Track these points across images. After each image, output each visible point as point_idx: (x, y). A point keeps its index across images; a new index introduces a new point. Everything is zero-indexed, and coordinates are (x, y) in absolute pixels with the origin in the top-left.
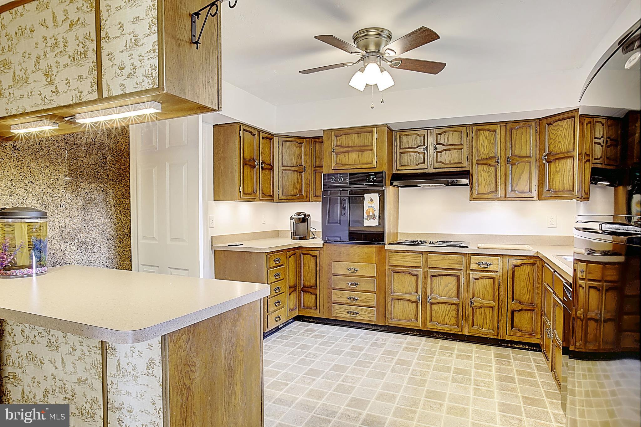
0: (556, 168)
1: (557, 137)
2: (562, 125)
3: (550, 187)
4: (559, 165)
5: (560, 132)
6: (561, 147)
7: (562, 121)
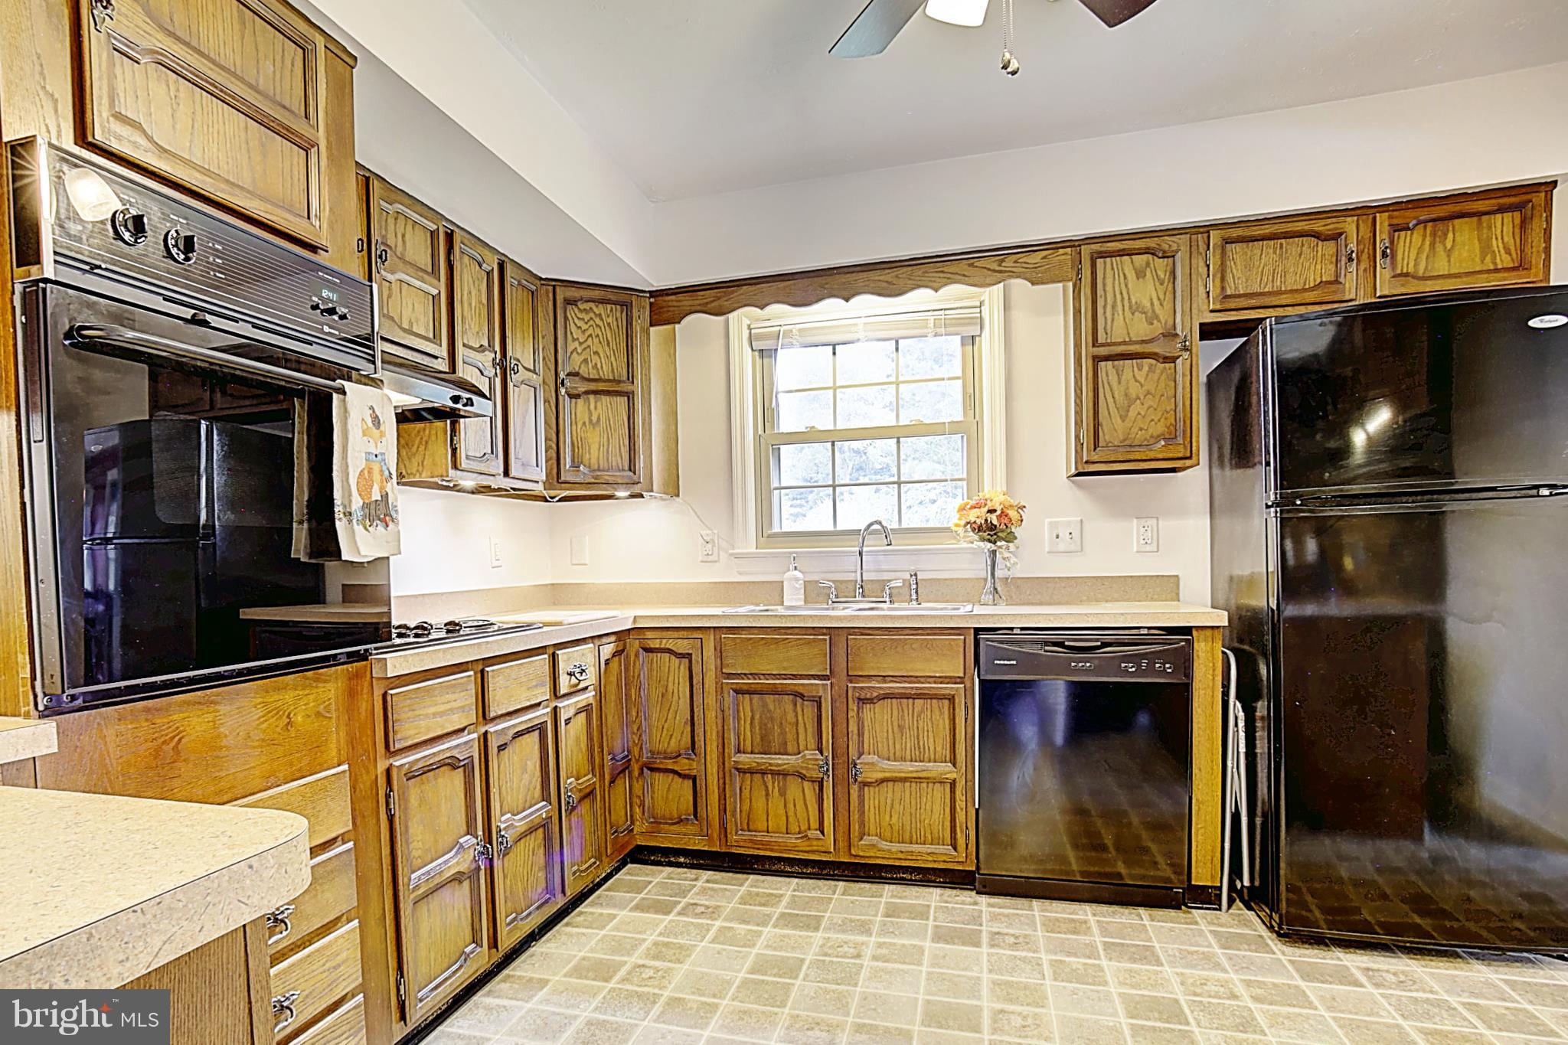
0: (590, 414)
1: (590, 339)
2: (600, 315)
3: (576, 460)
4: (596, 408)
5: (598, 331)
6: (599, 366)
7: (600, 306)
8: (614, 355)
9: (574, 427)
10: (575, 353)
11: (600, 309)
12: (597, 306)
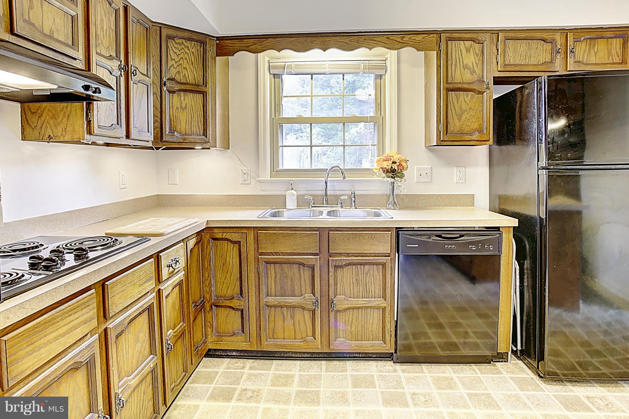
0: (181, 102)
1: (182, 60)
2: (188, 47)
3: (173, 129)
4: (184, 100)
5: (186, 56)
6: (187, 76)
7: (188, 41)
8: (196, 70)
9: (171, 110)
10: (172, 67)
11: (188, 44)
12: (186, 42)
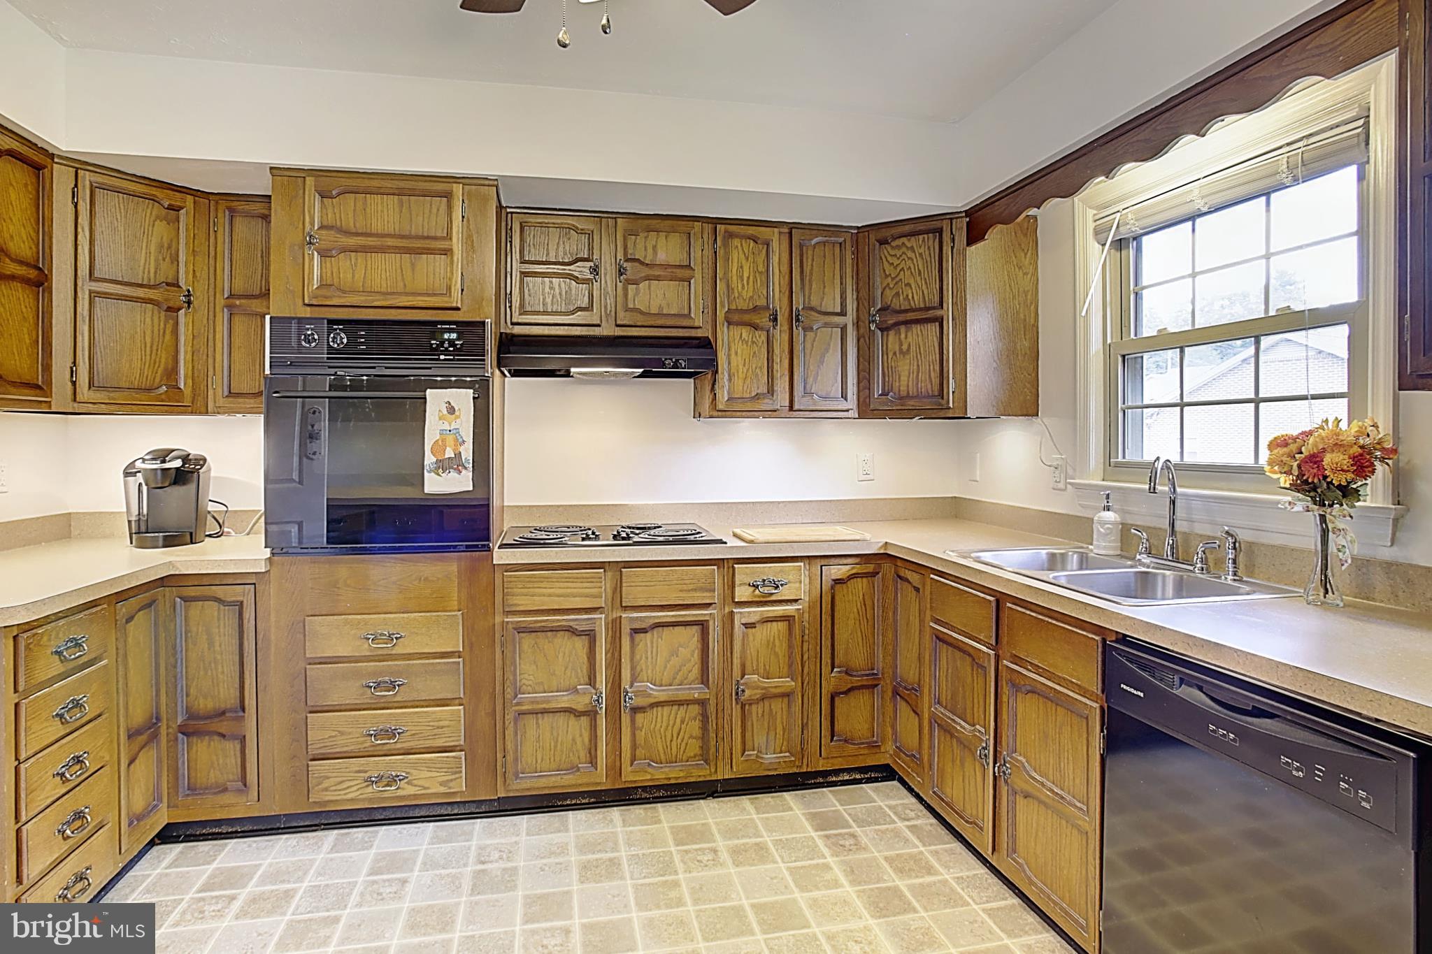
0: (901, 344)
1: (902, 272)
2: (912, 247)
3: (886, 388)
4: (906, 337)
5: (909, 263)
6: (910, 297)
7: (913, 238)
8: (926, 283)
9: (885, 357)
10: (887, 289)
11: (912, 242)
